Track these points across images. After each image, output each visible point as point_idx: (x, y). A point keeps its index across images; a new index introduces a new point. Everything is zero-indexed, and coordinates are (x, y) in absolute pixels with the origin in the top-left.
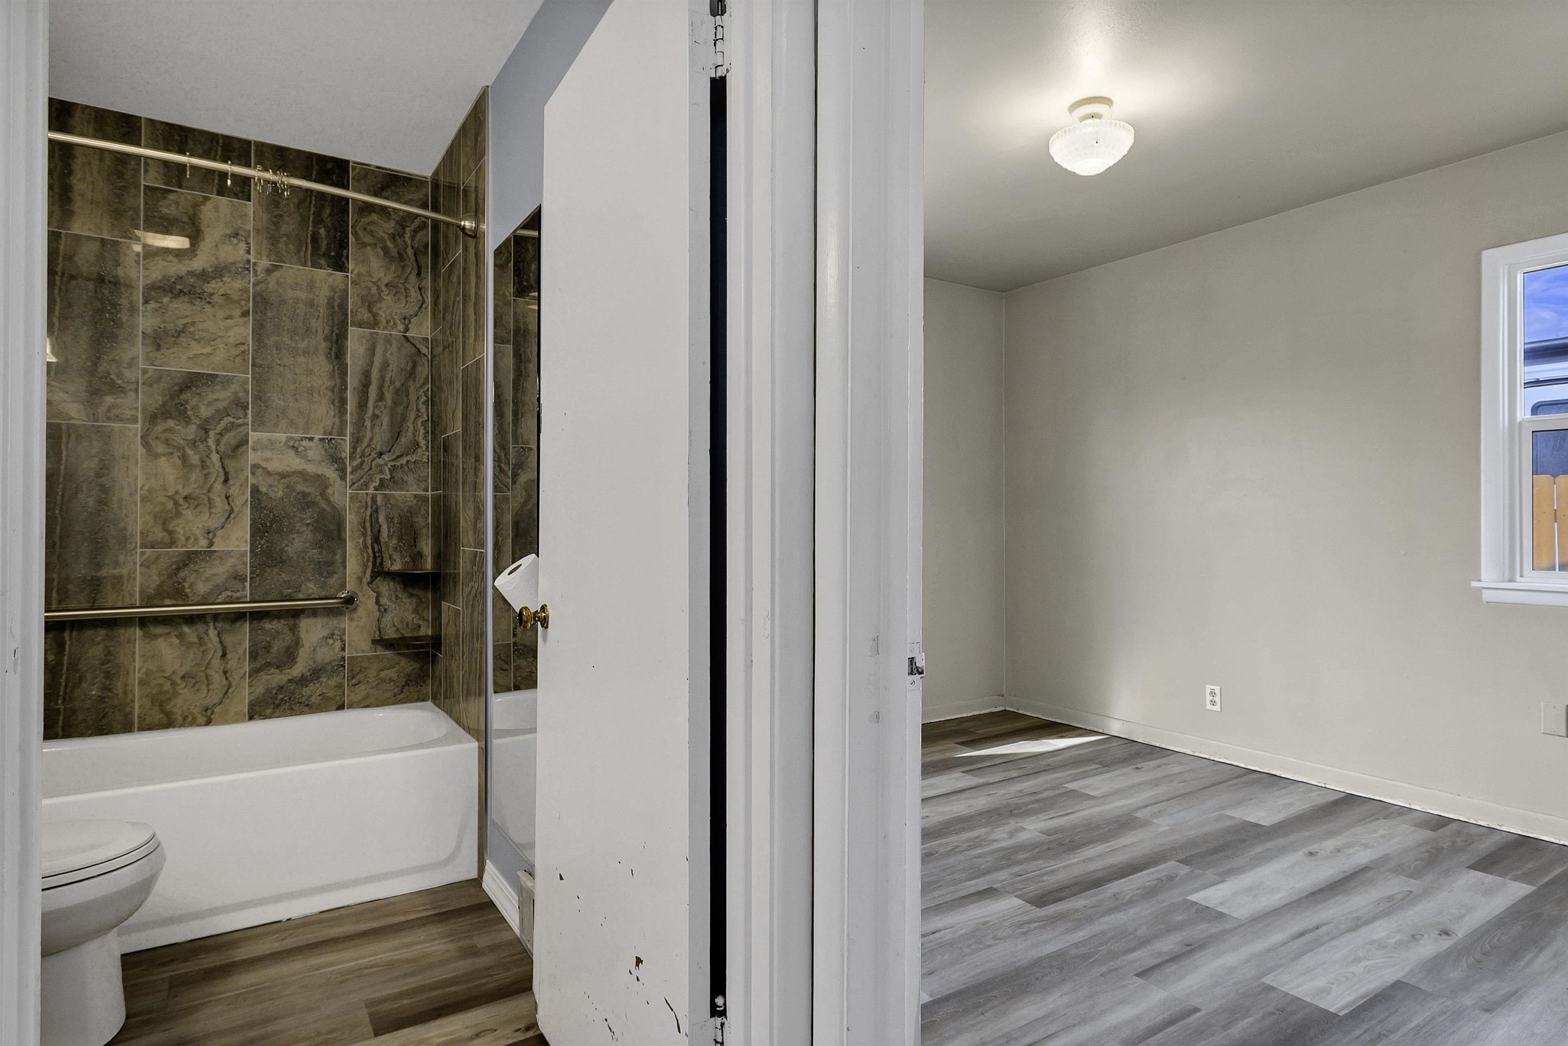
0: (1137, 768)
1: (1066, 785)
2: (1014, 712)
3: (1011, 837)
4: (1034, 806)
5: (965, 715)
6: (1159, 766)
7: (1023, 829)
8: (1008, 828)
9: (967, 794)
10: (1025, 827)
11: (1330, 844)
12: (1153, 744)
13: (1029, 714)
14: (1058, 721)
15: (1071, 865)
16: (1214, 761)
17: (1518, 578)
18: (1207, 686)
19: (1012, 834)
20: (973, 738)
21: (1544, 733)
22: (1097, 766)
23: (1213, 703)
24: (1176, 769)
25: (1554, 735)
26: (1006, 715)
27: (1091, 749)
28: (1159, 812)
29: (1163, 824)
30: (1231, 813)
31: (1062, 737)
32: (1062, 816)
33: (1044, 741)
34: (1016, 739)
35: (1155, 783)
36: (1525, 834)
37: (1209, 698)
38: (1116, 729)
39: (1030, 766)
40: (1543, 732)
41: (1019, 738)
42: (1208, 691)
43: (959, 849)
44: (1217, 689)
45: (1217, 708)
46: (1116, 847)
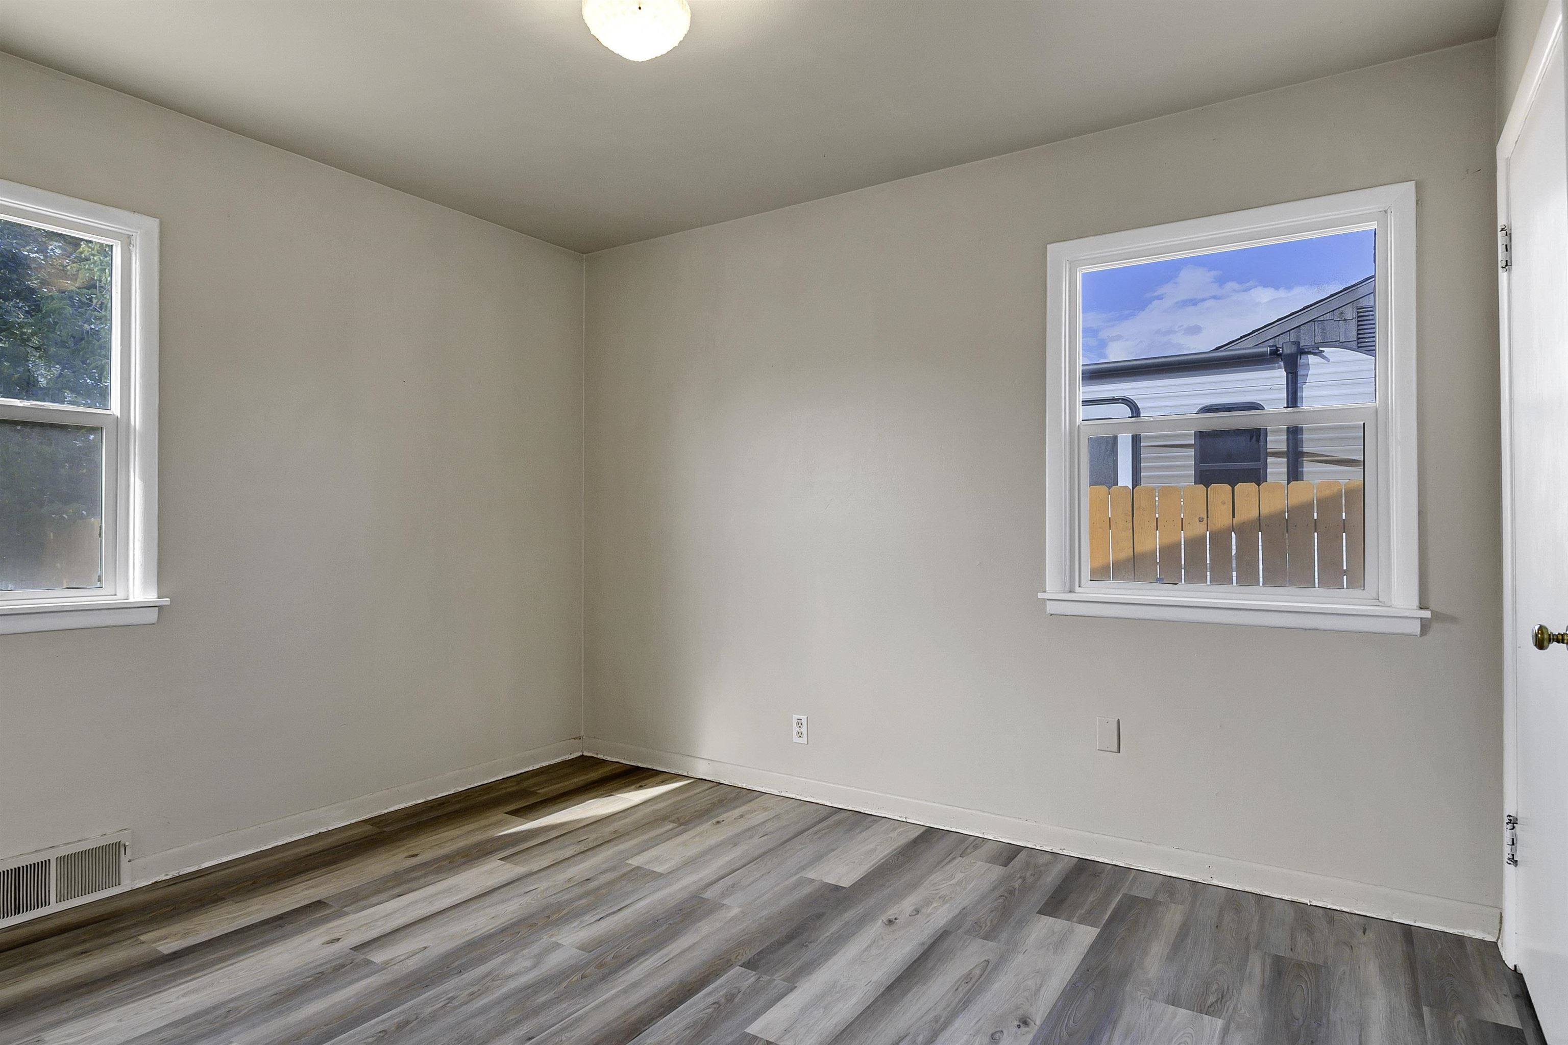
0: (718, 822)
1: (629, 862)
2: (592, 757)
3: (535, 966)
4: (581, 902)
5: (531, 769)
6: (742, 816)
7: (558, 945)
8: (535, 949)
9: (496, 897)
10: (559, 942)
11: (908, 904)
12: (740, 785)
13: (609, 759)
14: (640, 765)
15: (606, 1002)
16: (800, 800)
17: (1077, 589)
18: (794, 716)
19: (539, 959)
20: (532, 800)
21: (1098, 750)
22: (672, 825)
23: (800, 734)
24: (759, 817)
25: (1108, 751)
26: (584, 763)
27: (669, 802)
28: (733, 886)
29: (734, 907)
30: (811, 874)
31: (641, 787)
32: (614, 913)
33: (618, 795)
34: (583, 797)
35: (734, 842)
36: (1083, 857)
37: (796, 729)
38: (702, 770)
39: (592, 837)
40: (1098, 748)
41: (586, 796)
42: (795, 721)
43: (456, 1003)
44: (804, 718)
45: (804, 740)
46: (671, 956)
